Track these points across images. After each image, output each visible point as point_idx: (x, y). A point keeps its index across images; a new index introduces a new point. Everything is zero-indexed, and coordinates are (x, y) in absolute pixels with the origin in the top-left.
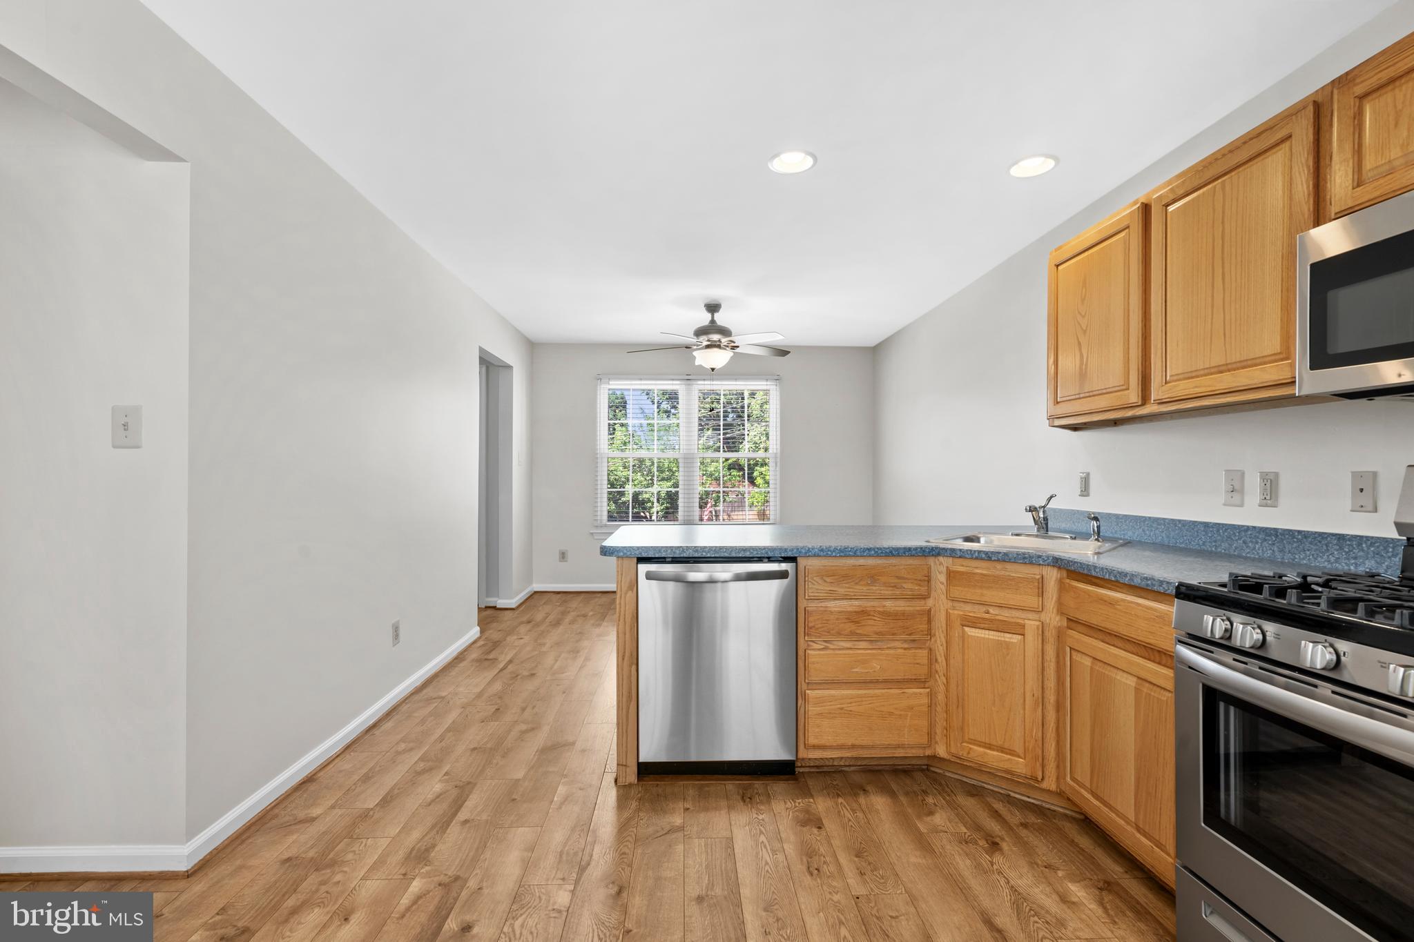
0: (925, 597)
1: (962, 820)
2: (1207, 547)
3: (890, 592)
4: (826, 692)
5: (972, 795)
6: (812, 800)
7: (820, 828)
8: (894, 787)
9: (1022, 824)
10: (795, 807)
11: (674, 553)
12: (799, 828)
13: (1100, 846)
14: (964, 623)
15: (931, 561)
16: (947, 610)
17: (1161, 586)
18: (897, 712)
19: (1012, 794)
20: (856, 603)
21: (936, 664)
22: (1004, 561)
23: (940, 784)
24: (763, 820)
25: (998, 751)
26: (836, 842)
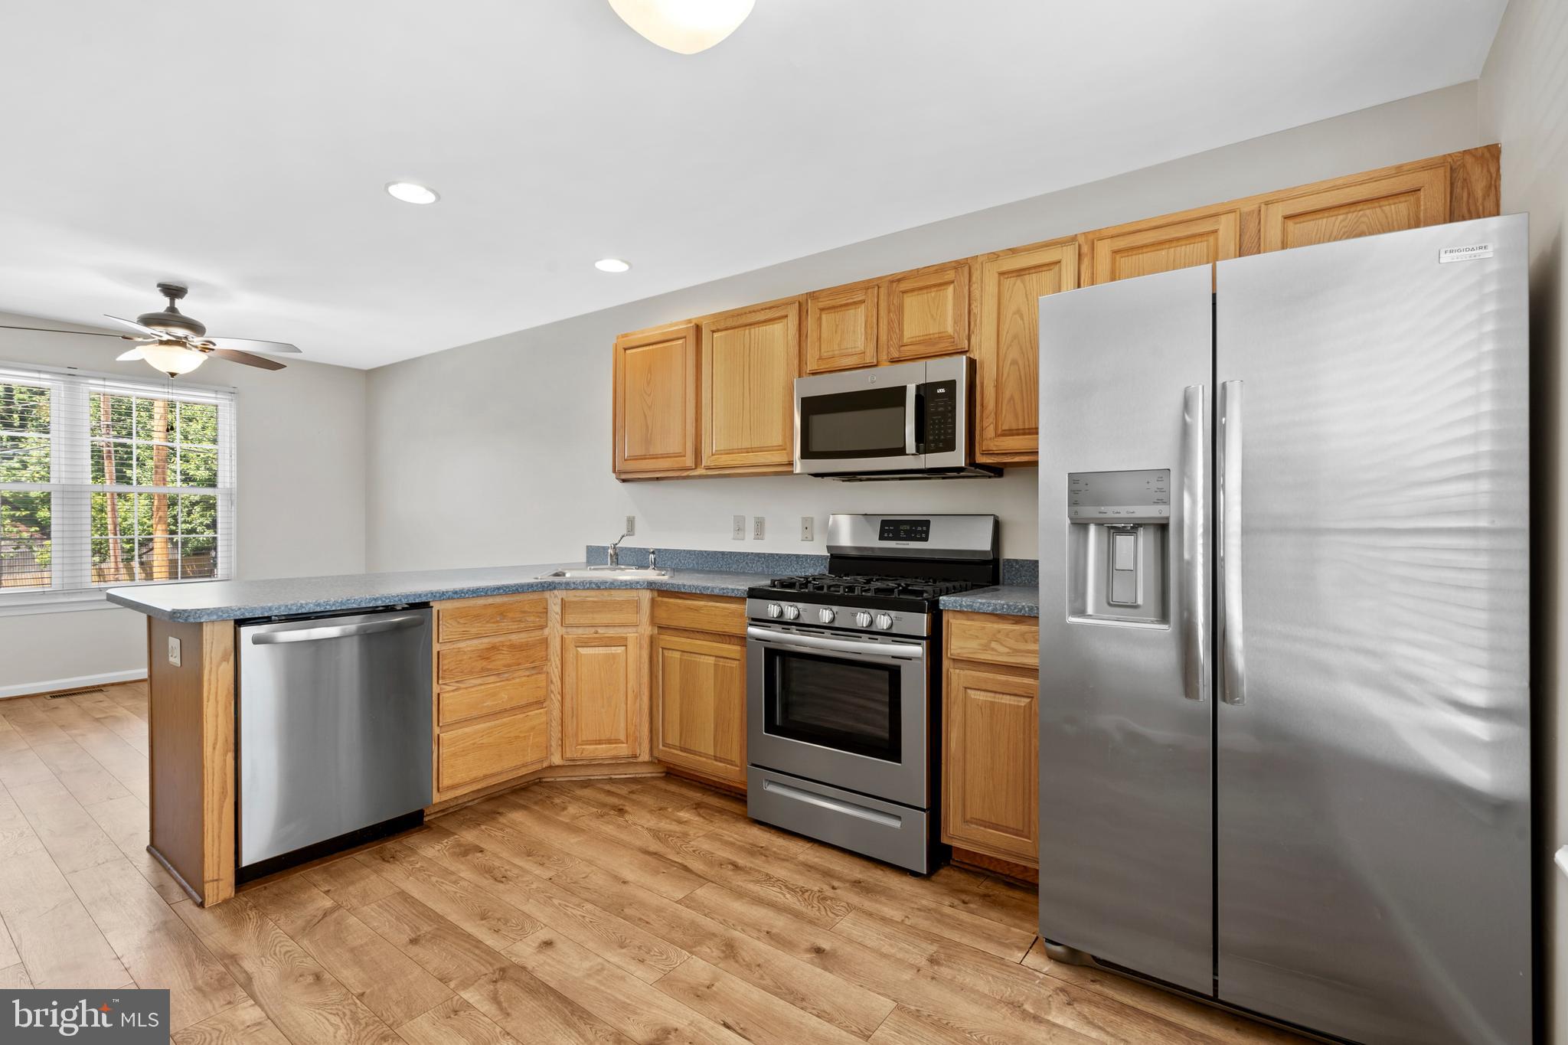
0: (542, 627)
1: (588, 804)
2: (724, 569)
3: (516, 627)
4: (460, 731)
5: (586, 787)
6: (456, 836)
7: (481, 851)
8: (521, 802)
9: (630, 792)
10: (446, 847)
11: (290, 609)
12: (463, 859)
13: (682, 786)
14: (578, 644)
15: (547, 594)
16: (562, 636)
17: (733, 592)
18: (522, 735)
19: (613, 777)
20: (486, 640)
21: (552, 686)
22: (610, 589)
23: (557, 788)
24: (422, 867)
25: (605, 743)
26: (504, 855)
